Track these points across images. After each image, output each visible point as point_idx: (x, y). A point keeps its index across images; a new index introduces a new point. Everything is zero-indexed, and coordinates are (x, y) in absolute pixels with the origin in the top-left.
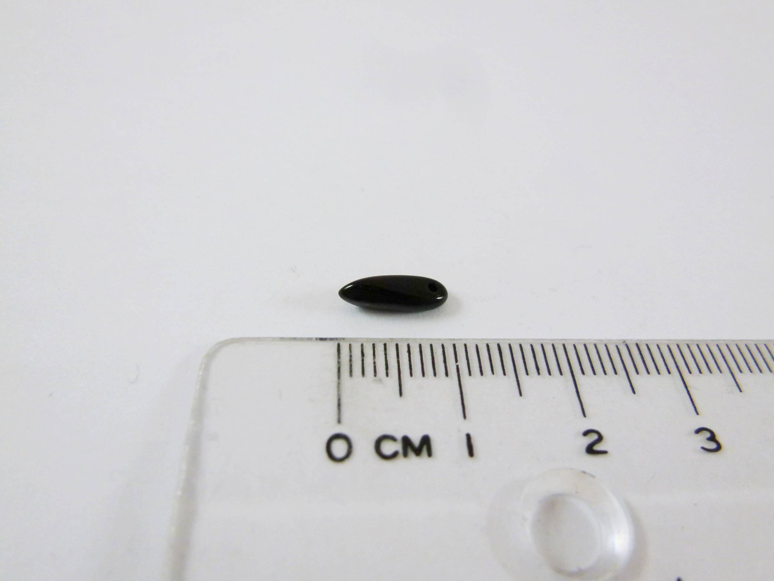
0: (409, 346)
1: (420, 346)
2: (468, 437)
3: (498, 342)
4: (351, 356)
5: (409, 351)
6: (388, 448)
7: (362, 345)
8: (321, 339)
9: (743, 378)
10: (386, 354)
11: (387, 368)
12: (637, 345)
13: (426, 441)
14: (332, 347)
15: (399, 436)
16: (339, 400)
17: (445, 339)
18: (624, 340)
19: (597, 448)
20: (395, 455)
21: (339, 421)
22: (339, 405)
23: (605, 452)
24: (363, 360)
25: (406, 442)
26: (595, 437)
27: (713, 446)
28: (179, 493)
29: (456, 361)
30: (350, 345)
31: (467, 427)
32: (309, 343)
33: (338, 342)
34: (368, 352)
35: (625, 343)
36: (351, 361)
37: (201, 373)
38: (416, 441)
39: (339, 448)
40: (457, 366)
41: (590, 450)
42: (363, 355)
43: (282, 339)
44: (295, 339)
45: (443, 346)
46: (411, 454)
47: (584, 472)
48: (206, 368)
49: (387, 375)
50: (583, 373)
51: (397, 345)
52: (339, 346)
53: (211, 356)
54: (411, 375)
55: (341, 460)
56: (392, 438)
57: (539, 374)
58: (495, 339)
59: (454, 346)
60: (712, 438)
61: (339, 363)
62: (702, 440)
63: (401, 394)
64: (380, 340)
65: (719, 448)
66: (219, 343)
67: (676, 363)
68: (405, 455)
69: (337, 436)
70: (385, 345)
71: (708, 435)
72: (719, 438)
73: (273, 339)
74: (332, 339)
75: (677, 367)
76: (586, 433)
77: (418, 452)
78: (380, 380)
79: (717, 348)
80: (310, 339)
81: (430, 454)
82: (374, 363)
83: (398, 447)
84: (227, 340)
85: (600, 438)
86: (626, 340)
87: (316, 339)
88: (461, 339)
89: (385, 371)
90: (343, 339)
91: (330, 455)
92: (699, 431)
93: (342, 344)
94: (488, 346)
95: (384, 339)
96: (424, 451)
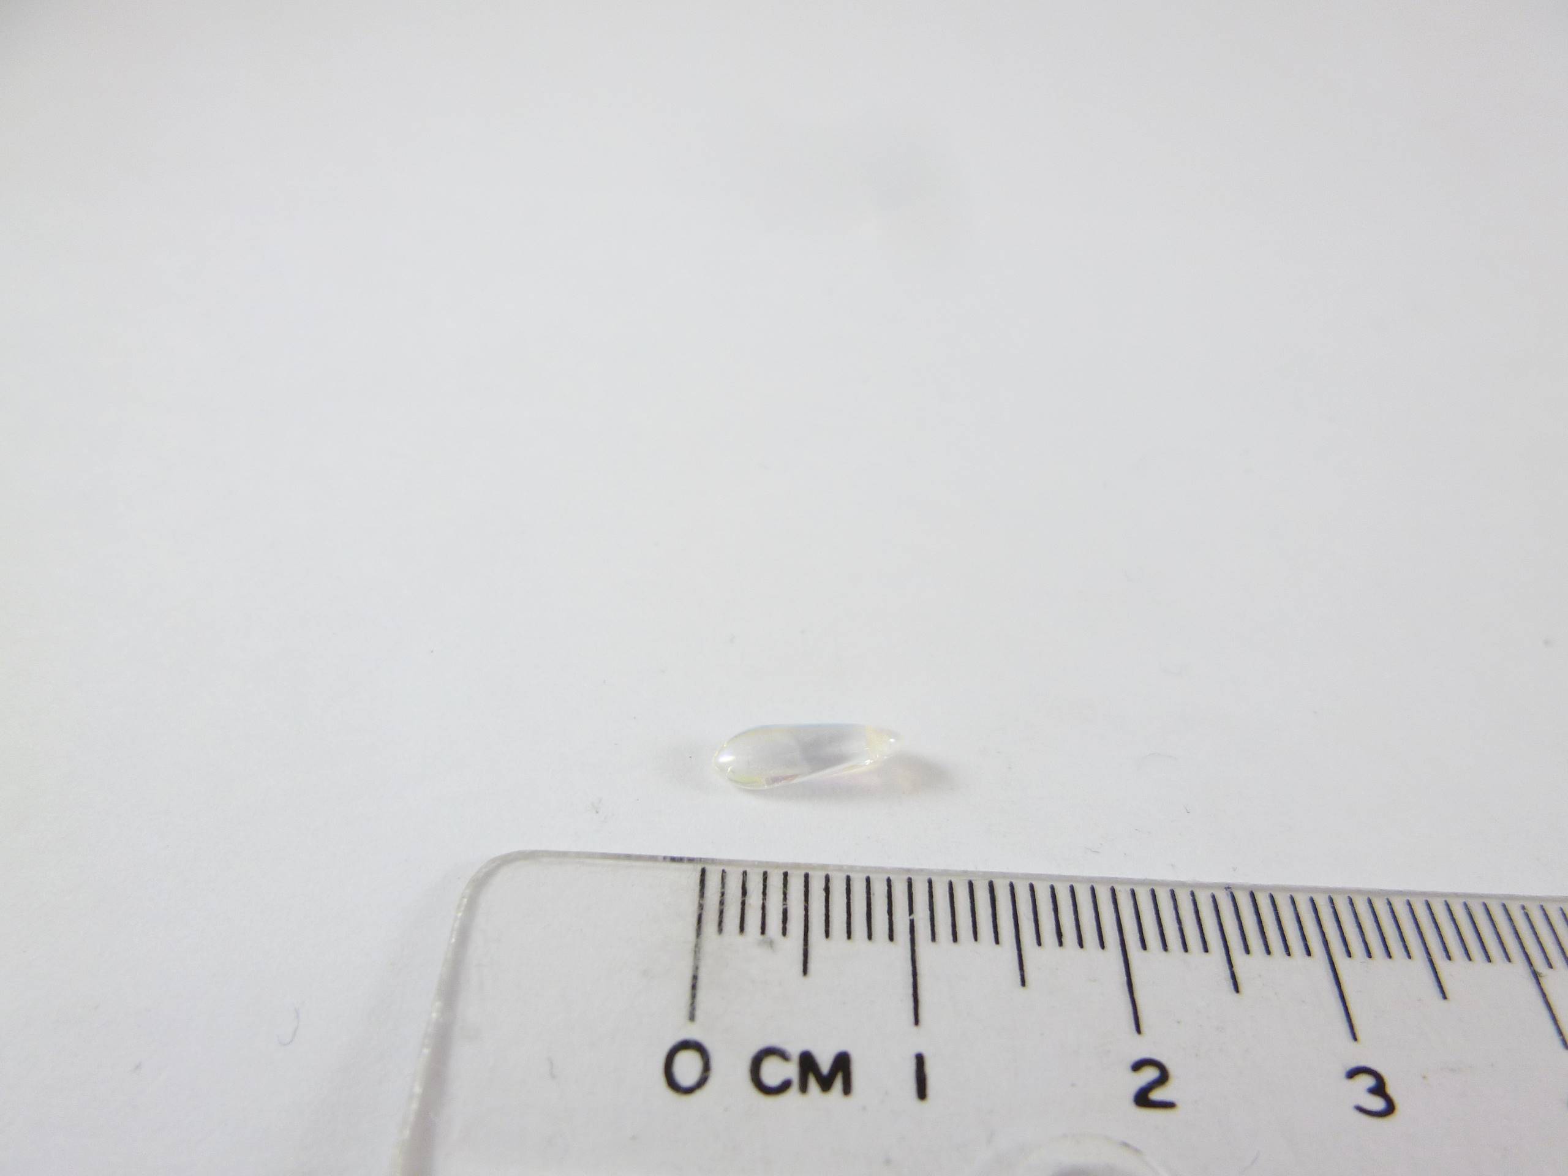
0: (827, 879)
1: (848, 880)
2: (920, 1060)
3: (990, 877)
4: (723, 894)
5: (827, 890)
6: (774, 1072)
7: (745, 873)
8: (674, 859)
9: (1452, 971)
10: (785, 892)
11: (785, 920)
12: (1252, 895)
13: (842, 1062)
14: (690, 877)
15: (795, 1050)
16: (695, 978)
17: (893, 870)
18: (1227, 884)
19: (1156, 1095)
20: (785, 1086)
21: (692, 1017)
22: (694, 987)
23: (1168, 1105)
24: (743, 903)
25: (807, 1063)
26: (1154, 1073)
27: (1378, 1104)
28: (407, 1133)
29: (911, 911)
30: (724, 871)
31: (918, 1041)
32: (650, 864)
33: (703, 866)
34: (755, 886)
35: (1230, 890)
36: (722, 903)
37: (460, 915)
38: (825, 1064)
39: (687, 1067)
40: (912, 922)
41: (1143, 1099)
42: (744, 891)
43: (606, 856)
44: (628, 857)
45: (889, 881)
46: (813, 1084)
47: (1125, 1145)
48: (471, 906)
49: (784, 933)
50: (1144, 945)
51: (807, 876)
52: (703, 872)
53: (480, 882)
54: (827, 934)
55: (689, 1091)
56: (783, 1055)
57: (1061, 943)
58: (985, 873)
59: (910, 882)
60: (1379, 1089)
61: (701, 907)
62: (1358, 1091)
63: (805, 971)
64: (777, 866)
65: (1390, 1109)
66: (493, 860)
67: (1323, 934)
68: (804, 1088)
69: (685, 1045)
70: (786, 875)
71: (1372, 1082)
72: (1390, 1090)
73: (590, 855)
74: (691, 860)
75: (1326, 944)
76: (1138, 1066)
77: (826, 1084)
78: (771, 944)
79: (1407, 910)
80: (653, 858)
81: (847, 1089)
82: (764, 908)
83: (791, 1070)
84: (509, 855)
85: (1164, 1077)
86: (1233, 884)
87: (665, 858)
88: (922, 870)
89: (781, 925)
90: (713, 861)
91: (672, 1083)
92: (1353, 1073)
93: (709, 868)
94: (971, 885)
95: (786, 865)
96: (838, 1084)
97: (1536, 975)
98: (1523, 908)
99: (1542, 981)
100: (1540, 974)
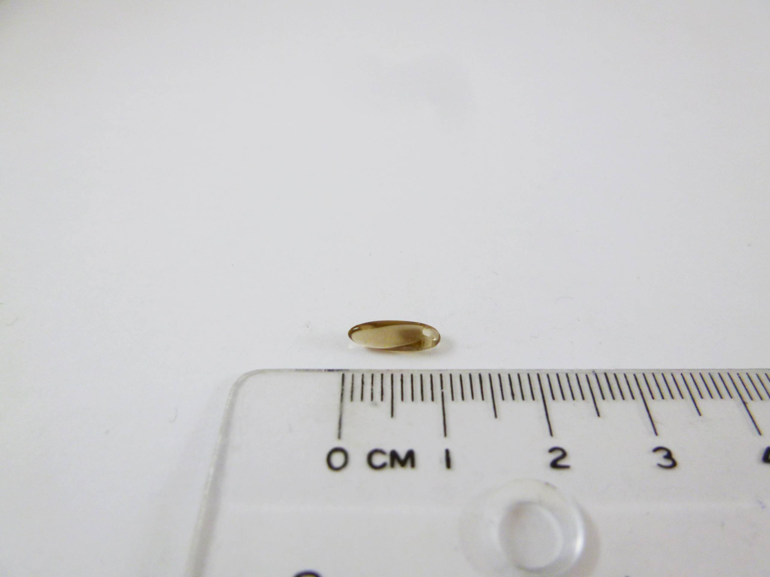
0: (402, 376)
1: (412, 376)
2: (447, 452)
3: (479, 372)
4: (353, 384)
5: (402, 380)
6: (378, 460)
7: (363, 375)
8: (330, 370)
9: (703, 404)
10: (382, 383)
11: (382, 394)
12: (606, 374)
13: (411, 455)
14: (338, 377)
15: (388, 449)
16: (340, 419)
17: (433, 370)
18: (593, 370)
19: (562, 463)
20: (383, 466)
21: (339, 436)
22: (340, 424)
23: (566, 467)
24: (362, 388)
25: (394, 455)
26: (559, 454)
27: (668, 463)
29: (442, 388)
30: (353, 375)
31: (447, 444)
32: (319, 373)
33: (343, 373)
34: (368, 381)
35: (595, 372)
36: (352, 388)
37: (230, 398)
38: (402, 454)
39: (338, 460)
40: (443, 393)
41: (555, 465)
42: (363, 383)
43: (297, 370)
44: (307, 370)
45: (431, 375)
46: (397, 465)
47: (547, 484)
48: (235, 393)
49: (382, 399)
50: (553, 398)
51: (392, 376)
52: (343, 376)
53: (239, 384)
54: (402, 399)
55: (339, 469)
56: (382, 452)
57: (513, 399)
58: (477, 370)
59: (441, 375)
60: (669, 456)
61: (343, 390)
62: (659, 458)
63: (392, 416)
64: (378, 371)
65: (674, 464)
66: (246, 374)
67: (640, 390)
68: (392, 465)
69: (336, 450)
70: (382, 375)
71: (665, 453)
72: (675, 456)
73: (290, 370)
74: (338, 370)
75: (642, 394)
76: (552, 450)
77: (403, 463)
78: (376, 404)
79: (681, 377)
80: (320, 370)
81: (413, 465)
82: (372, 390)
83: (386, 459)
84: (253, 371)
85: (564, 454)
86: (596, 370)
87: (325, 370)
88: (447, 370)
89: (380, 397)
90: (347, 370)
91: (330, 465)
92: (657, 450)
93: (346, 374)
94: (470, 376)
95: (382, 370)
96: (409, 463)
97: (745, 403)
98: (738, 374)
99: (747, 405)
100: (747, 403)
